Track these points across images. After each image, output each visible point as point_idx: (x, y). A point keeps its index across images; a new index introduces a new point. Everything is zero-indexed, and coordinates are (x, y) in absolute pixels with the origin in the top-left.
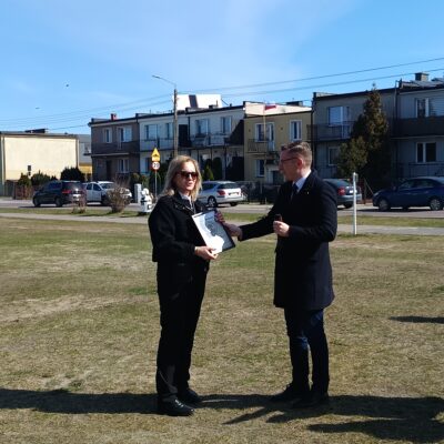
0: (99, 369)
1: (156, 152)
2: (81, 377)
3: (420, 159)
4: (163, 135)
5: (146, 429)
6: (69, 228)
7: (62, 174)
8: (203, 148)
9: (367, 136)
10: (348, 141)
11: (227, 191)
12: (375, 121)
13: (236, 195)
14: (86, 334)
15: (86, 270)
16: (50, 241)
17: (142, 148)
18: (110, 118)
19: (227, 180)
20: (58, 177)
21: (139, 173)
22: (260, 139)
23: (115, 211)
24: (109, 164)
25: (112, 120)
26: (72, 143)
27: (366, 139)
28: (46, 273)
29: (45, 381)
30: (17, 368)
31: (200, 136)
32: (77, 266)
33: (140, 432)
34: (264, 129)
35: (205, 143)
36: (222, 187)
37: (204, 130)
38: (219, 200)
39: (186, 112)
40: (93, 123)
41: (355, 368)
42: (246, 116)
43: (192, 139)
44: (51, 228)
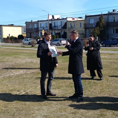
0: (32, 89)
1: (43, 31)
2: (28, 91)
3: (114, 33)
4: (45, 26)
5: (46, 106)
6: (21, 51)
7: (18, 36)
8: (56, 30)
9: (100, 27)
10: (94, 28)
11: (62, 41)
12: (102, 22)
13: (65, 42)
14: (28, 80)
15: (26, 63)
16: (16, 55)
17: (39, 30)
18: (31, 21)
19: (62, 38)
20: (17, 37)
21: (39, 36)
22: (71, 27)
23: (33, 46)
24: (30, 34)
25: (31, 22)
26: (20, 28)
27: (99, 27)
28: (16, 63)
29: (18, 92)
30: (11, 89)
31: (55, 26)
32: (24, 61)
33: (44, 106)
34: (72, 25)
35: (56, 28)
36: (61, 40)
37: (56, 25)
38: (60, 44)
39: (51, 20)
40: (26, 23)
41: (100, 89)
42: (67, 21)
43: (53, 27)
44: (16, 51)
